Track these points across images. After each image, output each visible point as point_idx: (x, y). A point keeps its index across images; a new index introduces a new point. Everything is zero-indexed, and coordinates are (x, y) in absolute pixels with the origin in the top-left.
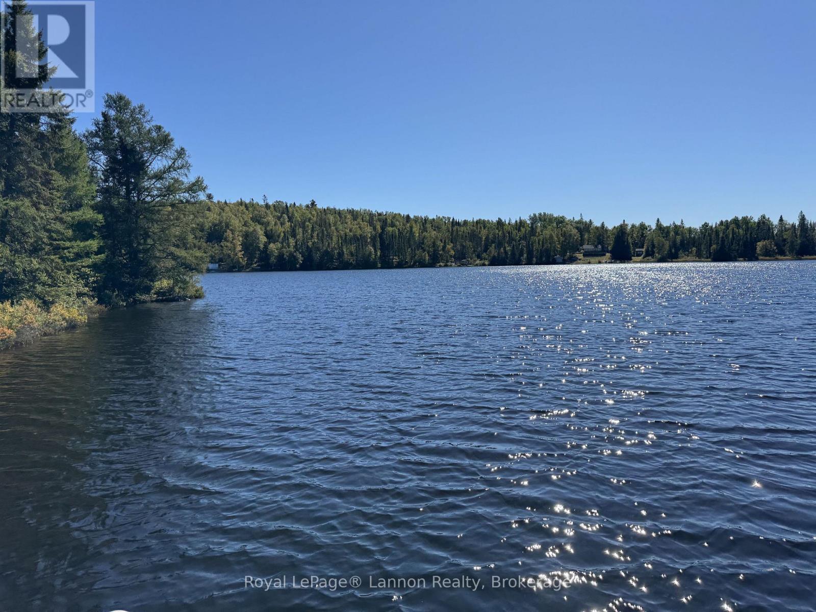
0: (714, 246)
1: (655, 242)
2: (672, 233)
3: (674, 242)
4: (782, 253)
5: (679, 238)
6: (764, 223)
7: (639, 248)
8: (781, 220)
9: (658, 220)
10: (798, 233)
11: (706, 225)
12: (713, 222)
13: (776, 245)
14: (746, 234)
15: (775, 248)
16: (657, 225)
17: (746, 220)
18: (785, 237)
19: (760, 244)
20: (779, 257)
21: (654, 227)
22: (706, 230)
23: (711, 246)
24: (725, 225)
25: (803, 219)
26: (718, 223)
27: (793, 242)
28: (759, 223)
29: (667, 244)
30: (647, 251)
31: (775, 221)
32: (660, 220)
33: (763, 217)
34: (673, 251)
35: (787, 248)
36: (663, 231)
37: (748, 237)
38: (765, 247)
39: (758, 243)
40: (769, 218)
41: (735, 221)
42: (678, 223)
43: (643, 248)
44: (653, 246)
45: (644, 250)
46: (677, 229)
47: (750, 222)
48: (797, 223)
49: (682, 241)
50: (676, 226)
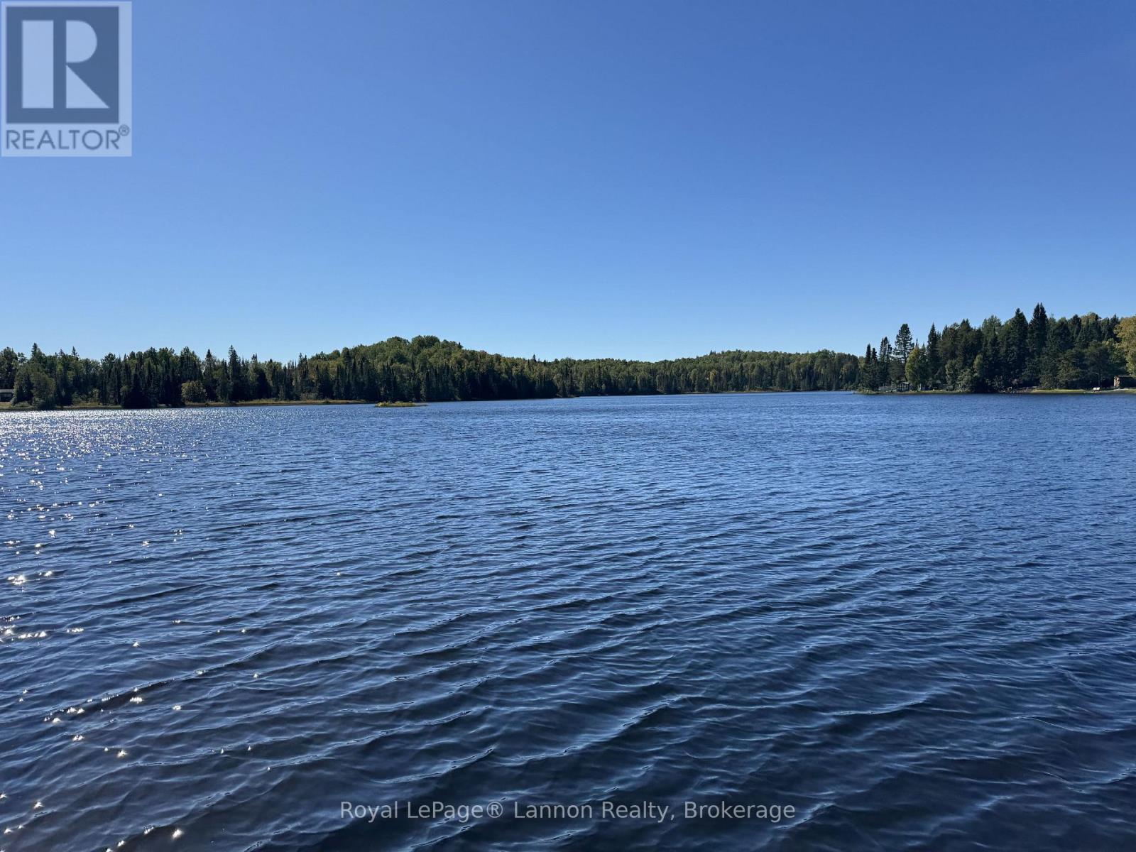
0: (124, 388)
1: (32, 379)
2: (59, 367)
3: (64, 379)
4: (213, 397)
5: (71, 375)
6: (188, 358)
7: (6, 388)
8: (209, 355)
9: (35, 346)
10: (230, 372)
11: (110, 358)
12: (121, 354)
13: (206, 387)
14: (167, 372)
15: (205, 390)
16: (34, 353)
17: (165, 354)
18: (215, 377)
19: (185, 386)
20: (210, 403)
21: (28, 356)
22: (110, 362)
23: (119, 386)
24: (138, 358)
25: (234, 356)
26: (128, 355)
27: (225, 384)
28: (182, 358)
29: (52, 384)
30: (20, 392)
31: (202, 357)
32: (39, 347)
33: (187, 350)
34: (63, 393)
35: (218, 391)
36: (45, 363)
37: (170, 375)
38: (192, 390)
39: (183, 384)
40: (193, 352)
41: (151, 353)
42: (69, 352)
43: (12, 388)
44: (30, 386)
45: (14, 391)
46: (68, 362)
47: (171, 356)
48: (228, 361)
49: (76, 380)
50: (65, 357)
